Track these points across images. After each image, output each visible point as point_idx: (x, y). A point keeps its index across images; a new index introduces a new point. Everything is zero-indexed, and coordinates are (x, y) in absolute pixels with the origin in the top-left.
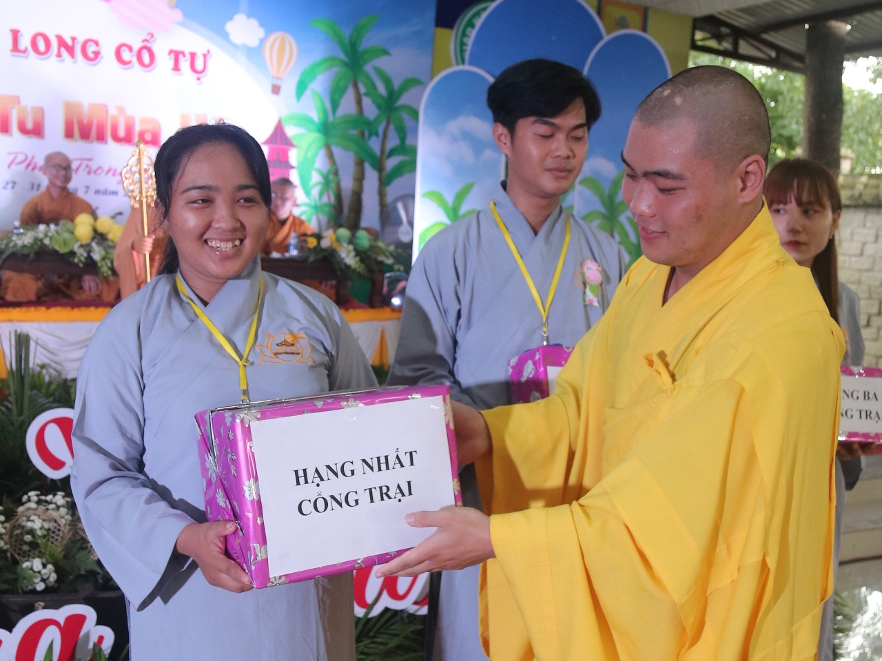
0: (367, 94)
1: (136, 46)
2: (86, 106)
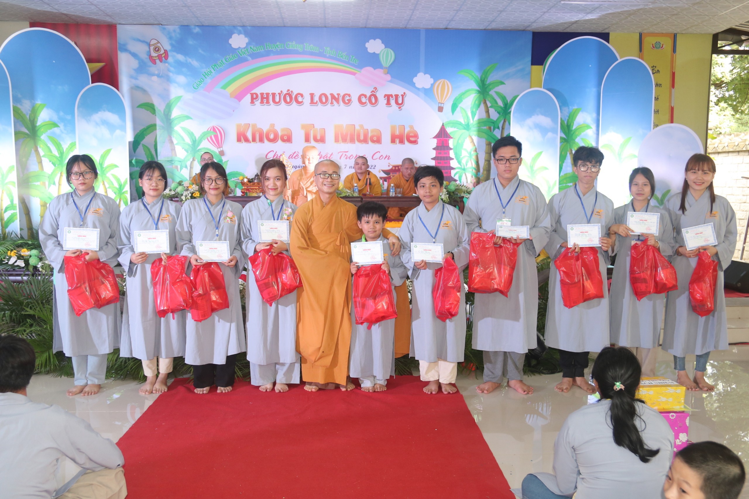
0: (491, 107)
1: (368, 95)
2: (345, 126)
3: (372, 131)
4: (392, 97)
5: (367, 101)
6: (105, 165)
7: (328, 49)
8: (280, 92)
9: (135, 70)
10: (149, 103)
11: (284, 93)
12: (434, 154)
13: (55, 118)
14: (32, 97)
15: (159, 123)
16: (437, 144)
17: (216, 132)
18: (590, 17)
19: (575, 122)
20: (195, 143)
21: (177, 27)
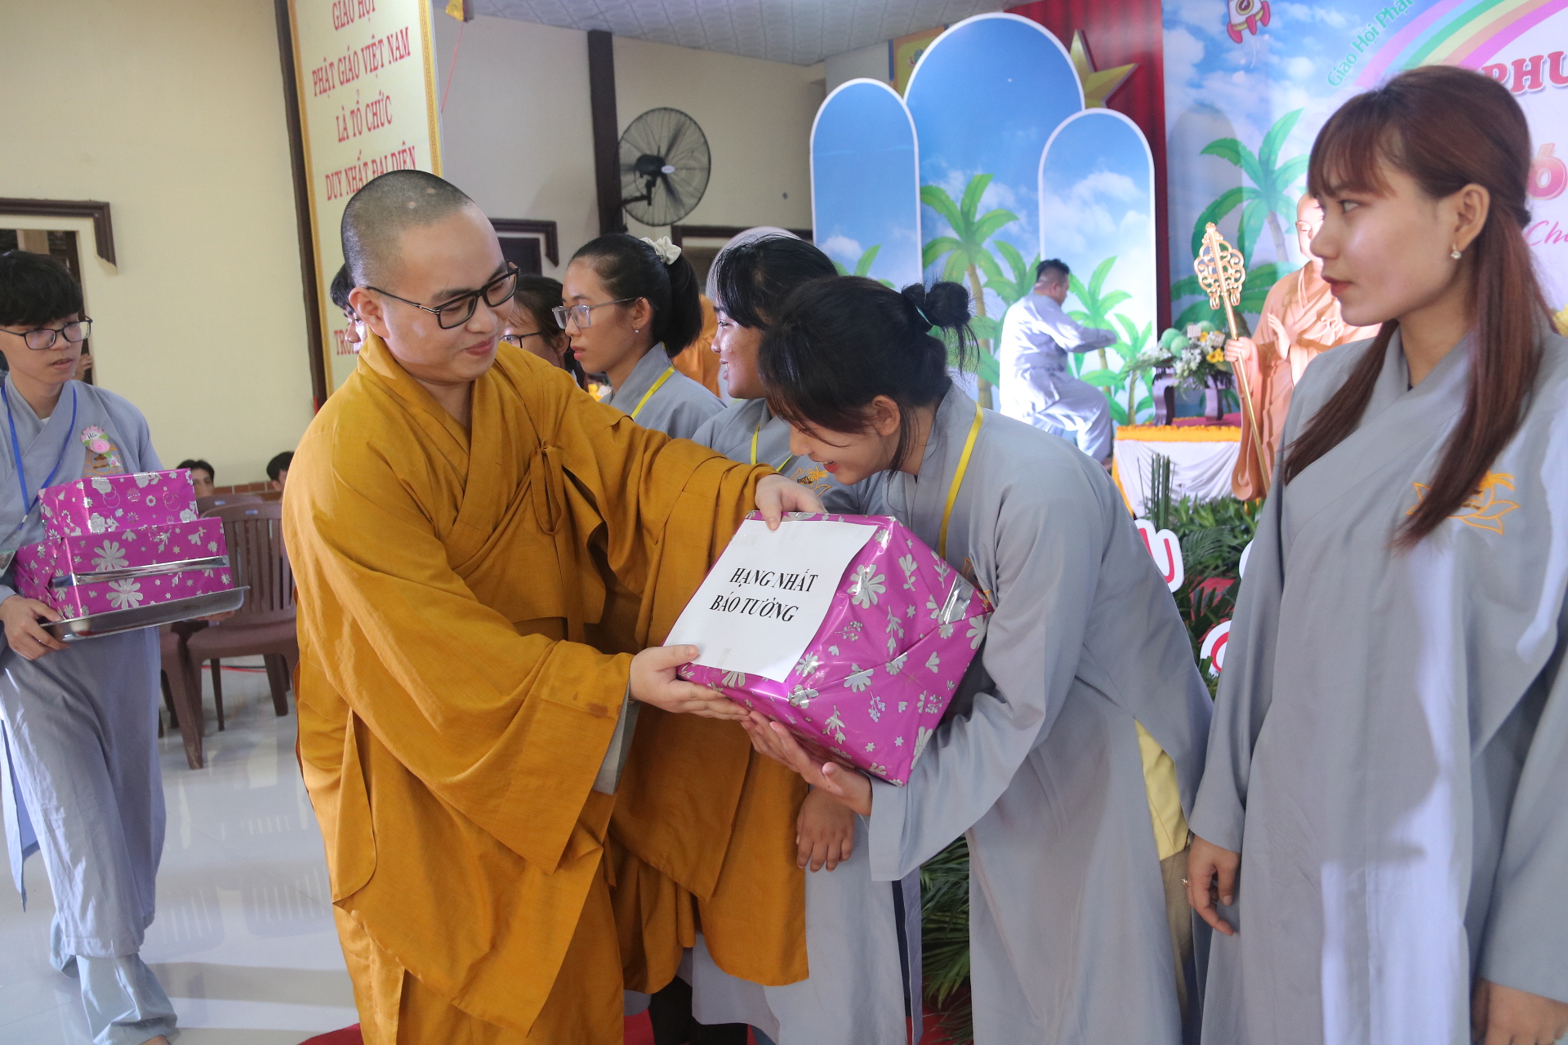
6: (1101, 296)
9: (1197, 66)
10: (1224, 140)
13: (1010, 200)
14: (967, 161)
15: (1247, 182)
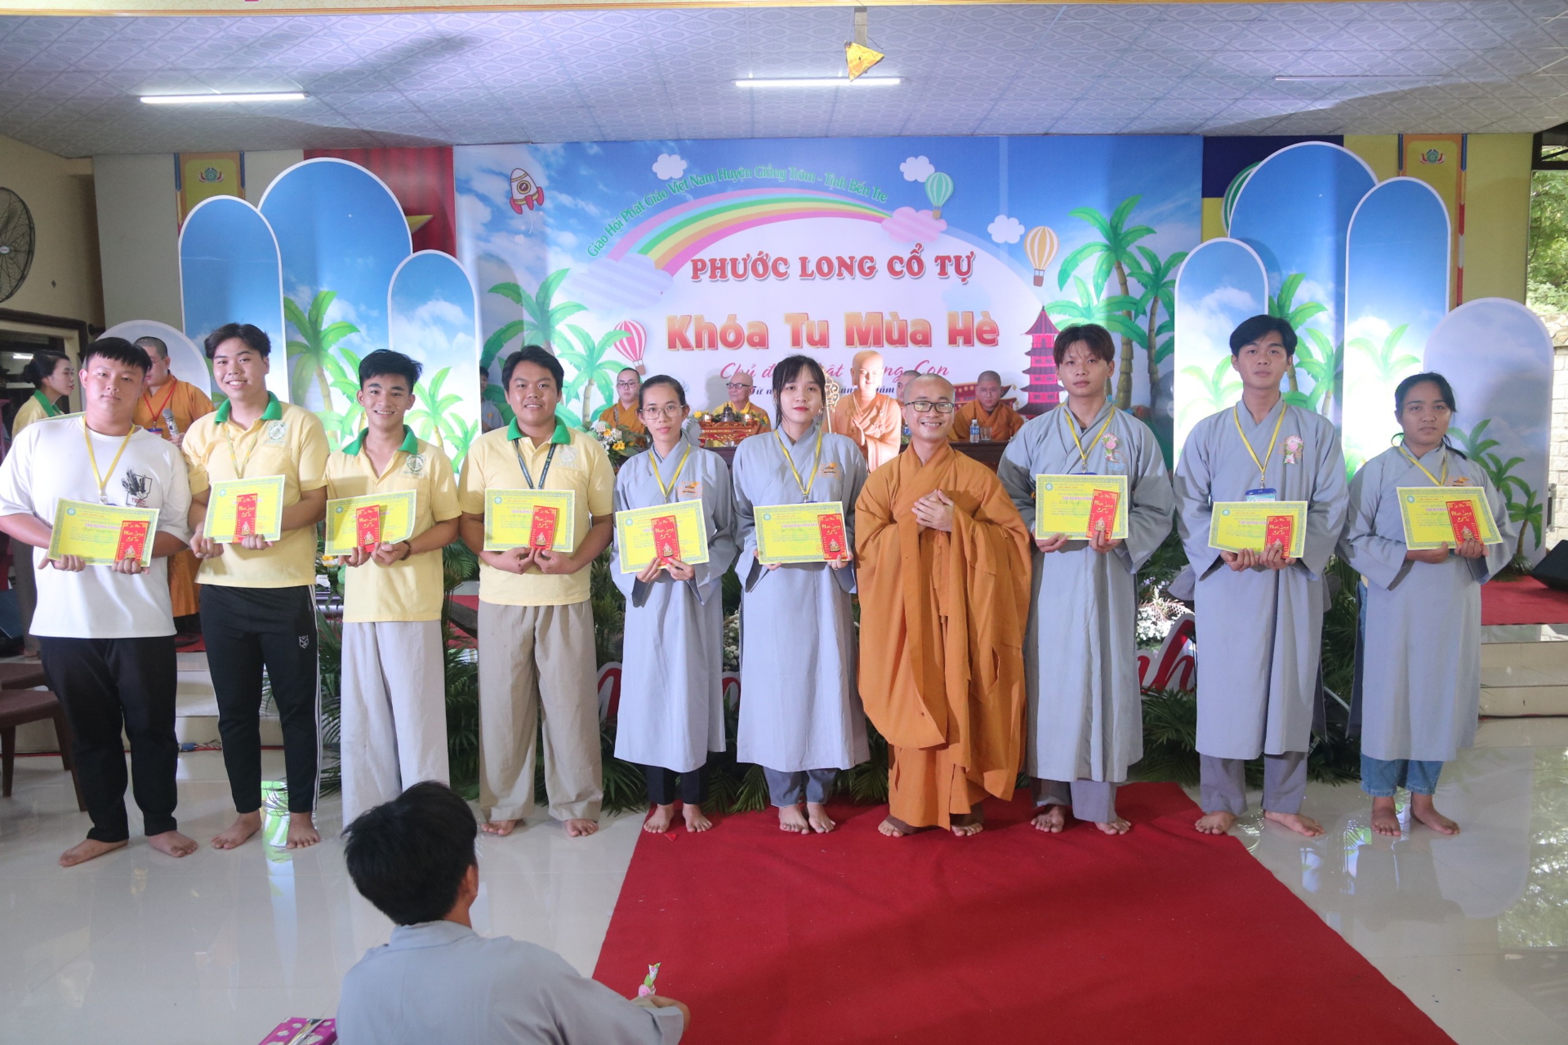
0: (1130, 275)
1: (906, 258)
2: (864, 316)
3: (915, 323)
4: (950, 261)
5: (905, 269)
6: (440, 397)
7: (832, 176)
8: (745, 256)
9: (485, 225)
10: (509, 284)
11: (753, 259)
12: (1027, 362)
13: (352, 316)
14: (313, 279)
15: (527, 317)
16: (1033, 344)
17: (631, 332)
18: (1319, 106)
19: (1293, 299)
20: (593, 354)
21: (559, 145)
